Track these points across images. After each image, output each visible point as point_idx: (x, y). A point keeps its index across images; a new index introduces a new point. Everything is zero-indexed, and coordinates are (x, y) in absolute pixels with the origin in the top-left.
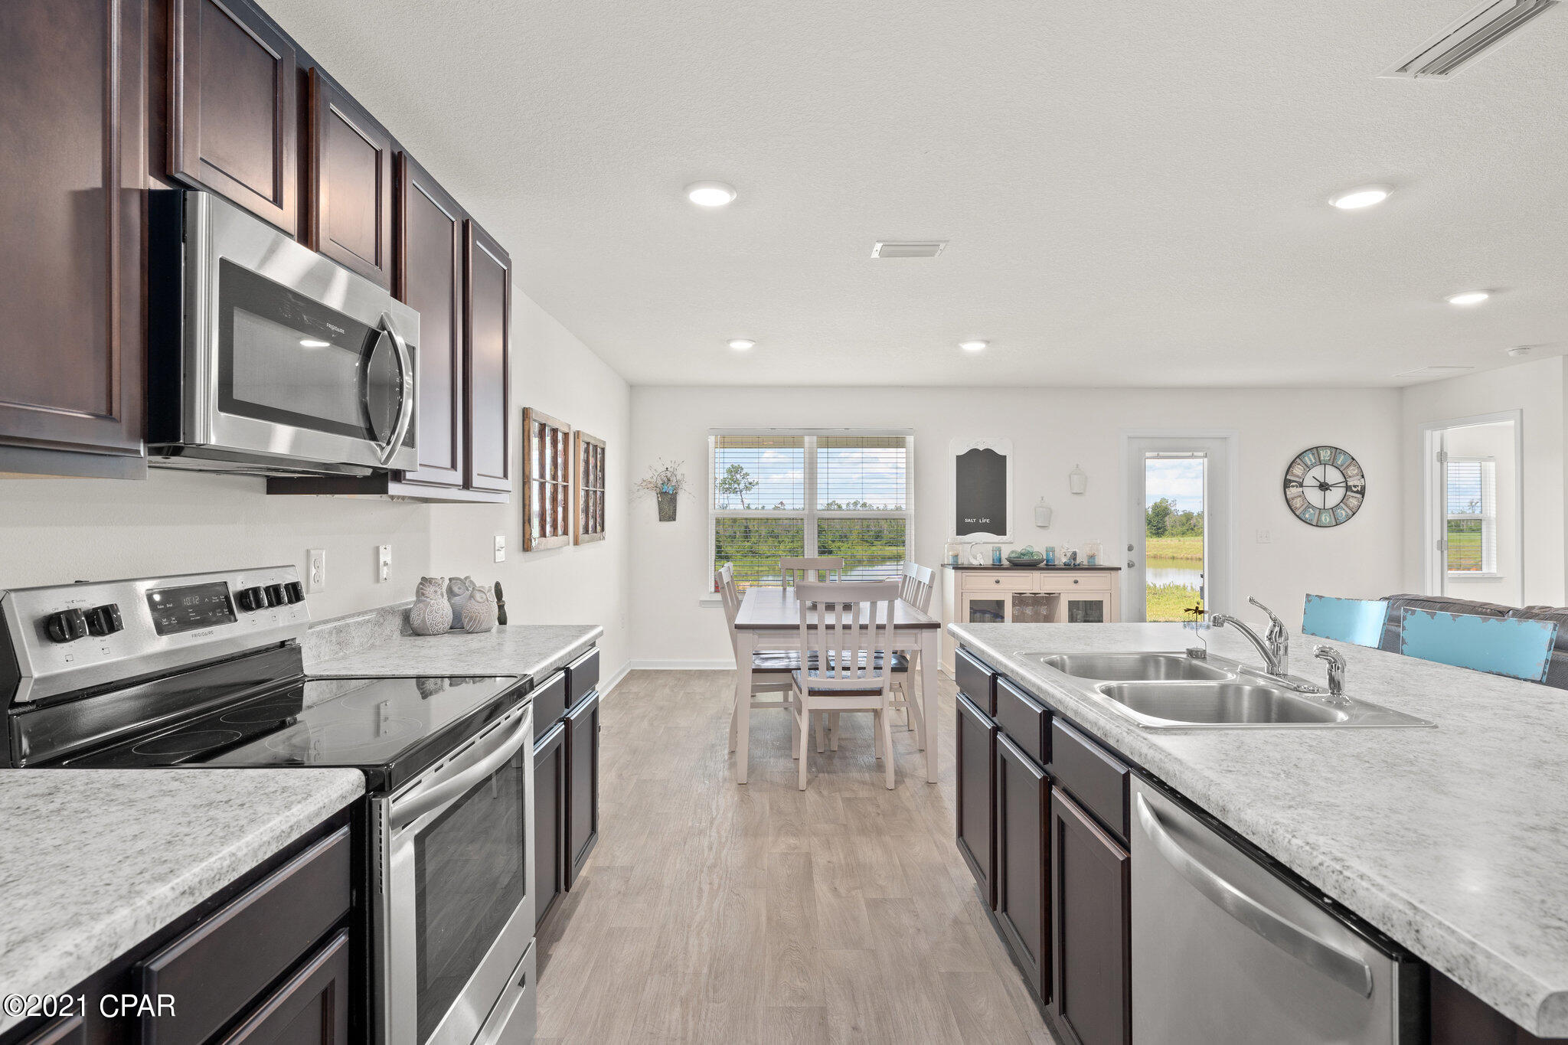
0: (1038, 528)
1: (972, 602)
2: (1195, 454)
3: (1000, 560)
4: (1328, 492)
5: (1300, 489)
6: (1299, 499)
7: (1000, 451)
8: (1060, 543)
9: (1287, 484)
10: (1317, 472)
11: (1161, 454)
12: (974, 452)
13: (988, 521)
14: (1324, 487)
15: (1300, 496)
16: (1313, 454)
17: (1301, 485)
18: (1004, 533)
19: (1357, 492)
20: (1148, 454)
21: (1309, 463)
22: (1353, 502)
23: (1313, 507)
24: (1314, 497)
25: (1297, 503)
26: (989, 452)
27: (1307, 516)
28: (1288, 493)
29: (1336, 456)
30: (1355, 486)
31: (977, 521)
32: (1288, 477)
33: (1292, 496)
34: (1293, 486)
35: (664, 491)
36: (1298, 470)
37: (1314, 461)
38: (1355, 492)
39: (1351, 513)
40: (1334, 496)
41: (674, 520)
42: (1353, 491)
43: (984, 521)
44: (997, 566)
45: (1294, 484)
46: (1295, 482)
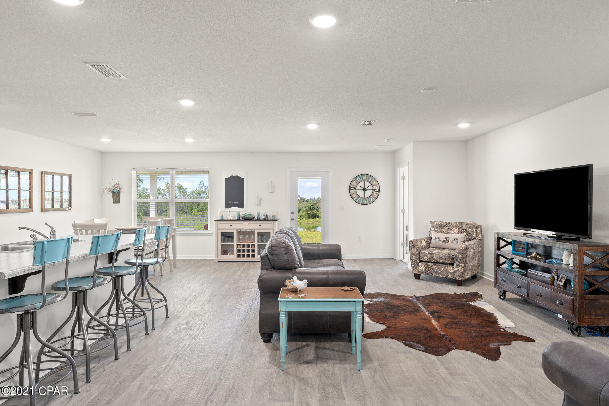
0: (256, 206)
1: (221, 233)
2: (317, 177)
3: (239, 218)
4: (365, 191)
5: (355, 190)
6: (355, 194)
7: (241, 176)
8: (263, 211)
9: (350, 188)
10: (362, 184)
11: (304, 177)
12: (232, 177)
13: (237, 203)
14: (364, 189)
15: (355, 193)
16: (360, 177)
17: (355, 189)
18: (243, 207)
19: (377, 191)
20: (299, 177)
21: (358, 181)
22: (375, 195)
23: (360, 197)
24: (361, 193)
25: (354, 195)
26: (237, 177)
27: (358, 200)
28: (350, 192)
29: (369, 178)
30: (376, 189)
31: (233, 203)
32: (351, 186)
33: (352, 193)
34: (352, 189)
35: (114, 192)
36: (354, 183)
37: (360, 180)
38: (376, 191)
39: (374, 199)
40: (368, 193)
41: (119, 203)
42: (375, 191)
43: (236, 203)
44: (239, 220)
45: (353, 188)
46: (353, 187)
